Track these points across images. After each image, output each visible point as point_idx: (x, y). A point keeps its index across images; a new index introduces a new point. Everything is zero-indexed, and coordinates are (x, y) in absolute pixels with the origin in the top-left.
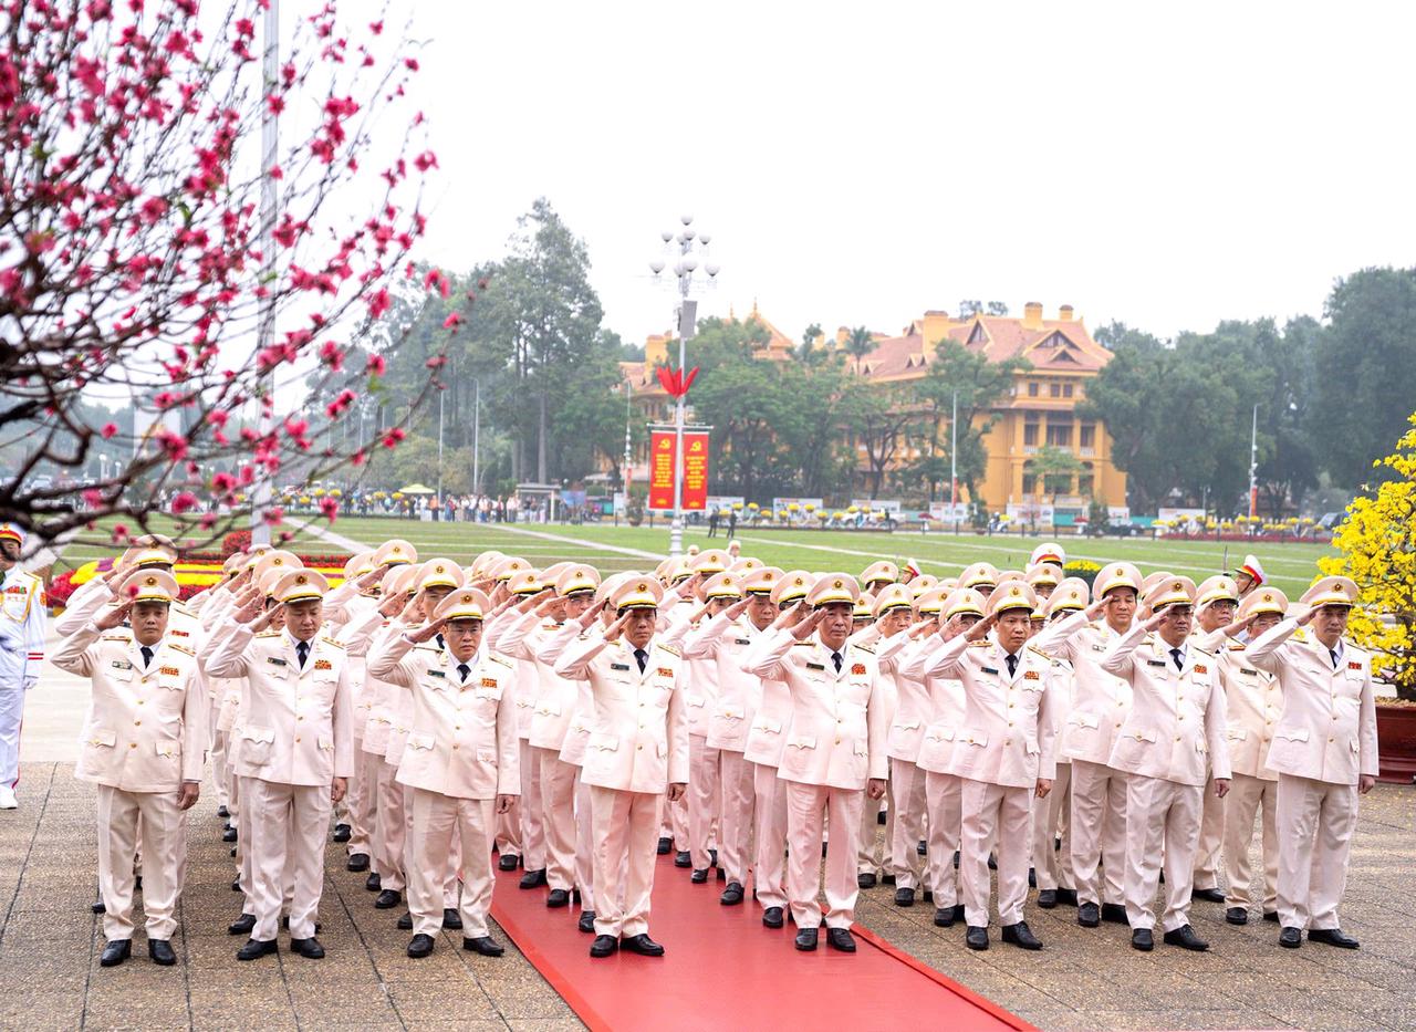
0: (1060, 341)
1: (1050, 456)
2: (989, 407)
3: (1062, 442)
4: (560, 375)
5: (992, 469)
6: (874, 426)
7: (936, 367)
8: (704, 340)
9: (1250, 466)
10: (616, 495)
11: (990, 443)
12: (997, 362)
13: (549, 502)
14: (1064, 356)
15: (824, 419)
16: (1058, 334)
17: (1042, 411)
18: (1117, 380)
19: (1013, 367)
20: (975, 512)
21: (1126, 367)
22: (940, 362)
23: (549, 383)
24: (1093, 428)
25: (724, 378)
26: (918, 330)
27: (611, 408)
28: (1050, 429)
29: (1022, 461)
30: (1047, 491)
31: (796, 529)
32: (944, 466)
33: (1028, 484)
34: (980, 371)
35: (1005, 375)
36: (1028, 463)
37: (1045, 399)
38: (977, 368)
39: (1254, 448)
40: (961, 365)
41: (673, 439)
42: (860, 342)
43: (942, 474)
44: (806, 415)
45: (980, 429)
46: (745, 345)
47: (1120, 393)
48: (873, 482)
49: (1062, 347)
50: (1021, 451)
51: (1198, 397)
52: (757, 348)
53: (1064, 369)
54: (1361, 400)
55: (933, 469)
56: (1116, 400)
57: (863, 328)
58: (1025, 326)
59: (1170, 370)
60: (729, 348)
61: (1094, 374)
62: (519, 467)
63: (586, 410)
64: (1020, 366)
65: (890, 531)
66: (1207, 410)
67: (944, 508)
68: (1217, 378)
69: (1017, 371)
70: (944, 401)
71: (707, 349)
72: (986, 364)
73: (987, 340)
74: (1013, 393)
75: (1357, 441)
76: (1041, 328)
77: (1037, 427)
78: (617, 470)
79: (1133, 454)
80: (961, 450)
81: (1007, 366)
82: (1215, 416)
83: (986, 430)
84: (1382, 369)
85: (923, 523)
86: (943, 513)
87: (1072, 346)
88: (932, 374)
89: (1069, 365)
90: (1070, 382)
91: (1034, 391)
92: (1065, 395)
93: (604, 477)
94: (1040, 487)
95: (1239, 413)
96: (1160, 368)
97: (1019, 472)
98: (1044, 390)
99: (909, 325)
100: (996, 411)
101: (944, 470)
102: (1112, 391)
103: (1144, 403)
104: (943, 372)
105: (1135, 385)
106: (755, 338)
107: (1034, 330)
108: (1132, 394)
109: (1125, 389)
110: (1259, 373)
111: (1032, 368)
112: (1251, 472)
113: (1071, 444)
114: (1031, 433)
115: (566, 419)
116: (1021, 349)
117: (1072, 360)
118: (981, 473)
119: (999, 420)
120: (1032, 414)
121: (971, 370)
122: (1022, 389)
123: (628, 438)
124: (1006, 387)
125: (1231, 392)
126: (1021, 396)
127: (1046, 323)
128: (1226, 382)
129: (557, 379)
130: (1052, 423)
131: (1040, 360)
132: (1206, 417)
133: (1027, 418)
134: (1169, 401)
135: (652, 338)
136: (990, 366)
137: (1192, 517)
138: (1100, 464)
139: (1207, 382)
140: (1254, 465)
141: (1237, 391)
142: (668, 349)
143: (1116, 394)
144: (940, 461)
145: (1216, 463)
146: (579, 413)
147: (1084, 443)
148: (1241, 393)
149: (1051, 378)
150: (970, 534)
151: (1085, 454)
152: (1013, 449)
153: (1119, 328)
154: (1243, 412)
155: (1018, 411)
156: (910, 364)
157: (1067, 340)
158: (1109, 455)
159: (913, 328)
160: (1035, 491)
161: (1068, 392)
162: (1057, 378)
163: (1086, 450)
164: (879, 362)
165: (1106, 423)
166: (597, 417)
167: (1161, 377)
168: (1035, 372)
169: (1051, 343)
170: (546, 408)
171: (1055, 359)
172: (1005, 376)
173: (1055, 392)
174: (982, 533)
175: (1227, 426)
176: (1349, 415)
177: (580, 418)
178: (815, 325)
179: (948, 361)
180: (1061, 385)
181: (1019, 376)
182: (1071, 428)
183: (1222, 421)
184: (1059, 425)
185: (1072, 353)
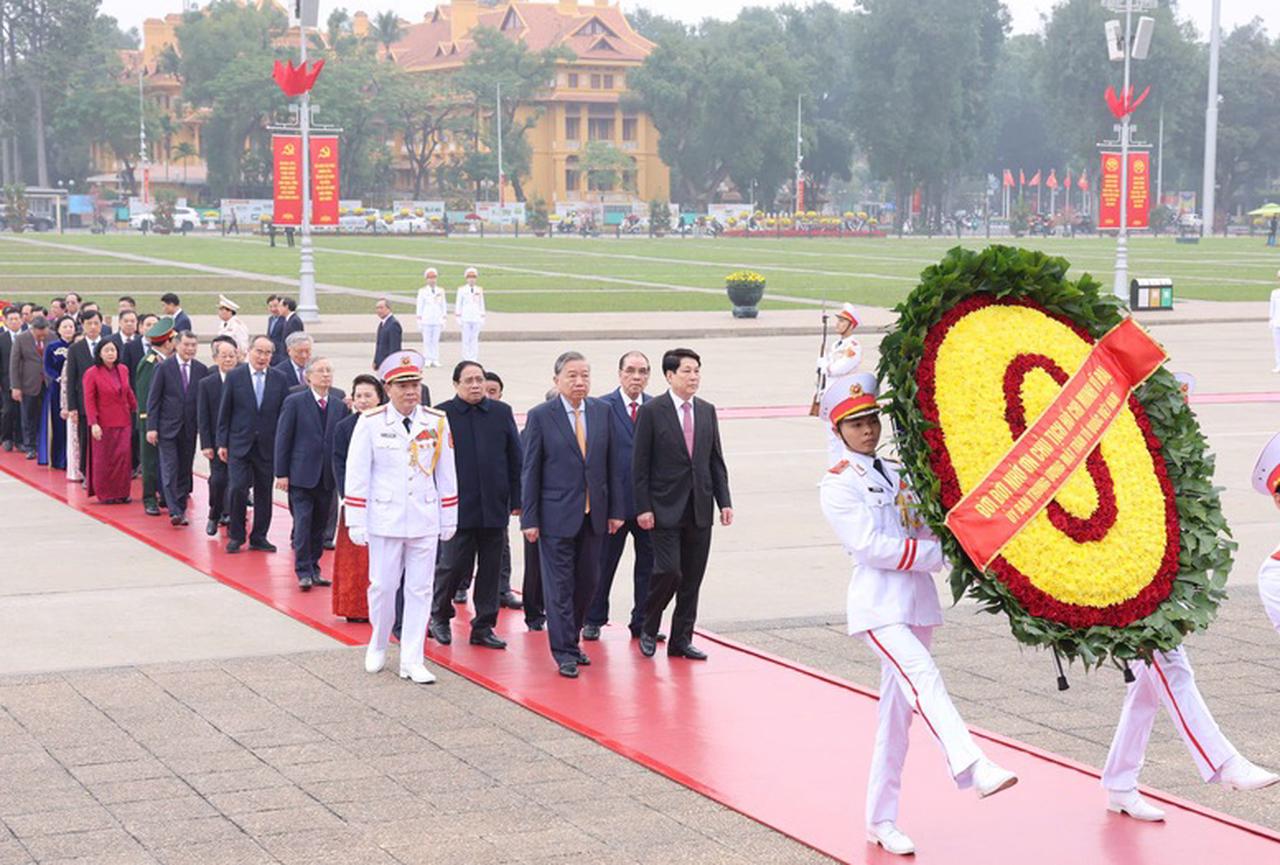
0: (598, 28)
1: (597, 152)
2: (530, 99)
3: (604, 136)
4: (58, 63)
5: (537, 165)
6: (413, 120)
7: (475, 57)
8: (219, 26)
9: (796, 159)
10: (131, 199)
11: (533, 137)
12: (538, 50)
13: (54, 207)
14: (603, 44)
15: (358, 114)
16: (595, 21)
17: (584, 103)
18: (663, 70)
19: (556, 57)
20: (534, 213)
21: (671, 56)
22: (480, 51)
23: (46, 73)
24: (635, 121)
25: (247, 68)
26: (443, 16)
27: (122, 103)
28: (591, 122)
29: (565, 157)
30: (591, 187)
31: (344, 234)
32: (489, 163)
33: (571, 180)
34: (521, 61)
35: (548, 64)
36: (572, 159)
37: (585, 91)
38: (517, 58)
39: (800, 140)
40: (502, 54)
41: (298, 144)
42: (389, 28)
43: (488, 172)
44: (341, 110)
45: (523, 123)
46: (264, 32)
47: (666, 84)
48: (415, 181)
49: (600, 35)
50: (563, 146)
51: (744, 88)
52: (276, 35)
53: (603, 59)
54: (898, 90)
55: (477, 167)
56: (663, 92)
57: (390, 13)
58: (562, 12)
59: (716, 59)
60: (247, 35)
61: (640, 64)
62: (11, 168)
63: (91, 104)
64: (563, 57)
65: (445, 234)
66: (753, 101)
67: (491, 208)
68: (760, 66)
69: (560, 61)
70: (485, 93)
71: (224, 36)
72: (526, 53)
73: (523, 28)
74: (552, 84)
75: (896, 132)
76: (577, 15)
77: (578, 119)
78: (130, 171)
79: (681, 147)
80: (506, 147)
81: (549, 55)
82: (761, 108)
83: (530, 124)
84: (917, 57)
85: (468, 224)
86: (490, 213)
87: (611, 34)
88: (470, 63)
89: (607, 54)
90: (610, 73)
91: (573, 81)
92: (606, 87)
93: (112, 178)
94: (584, 185)
95: (784, 104)
96: (705, 57)
97: (562, 168)
98: (584, 80)
99: (433, 10)
100: (540, 103)
101: (490, 167)
102: (659, 81)
103: (692, 94)
104: (482, 61)
105: (680, 76)
106: (273, 24)
107: (570, 16)
108: (679, 85)
109: (671, 79)
110: (800, 62)
111: (575, 57)
112: (797, 165)
113: (613, 138)
114: (572, 124)
115: (68, 114)
116: (558, 36)
117: (611, 49)
118: (526, 170)
119: (543, 113)
120: (572, 106)
121: (512, 60)
122: (562, 79)
123: (143, 135)
124: (549, 78)
125: (775, 82)
126: (561, 87)
127: (582, 9)
128: (770, 73)
129: (53, 68)
130: (593, 116)
131: (581, 48)
132: (752, 109)
133: (568, 111)
134: (716, 91)
135: (151, 23)
136: (530, 54)
137: (740, 213)
138: (642, 158)
139: (752, 72)
140: (801, 158)
141: (782, 81)
142: (176, 35)
143: (663, 86)
144: (485, 157)
145: (763, 156)
146: (83, 107)
147: (626, 136)
148: (785, 83)
149: (590, 67)
150: (530, 236)
151: (630, 148)
152: (554, 144)
153: (643, 14)
154: (789, 102)
155: (559, 103)
156: (439, 52)
157: (605, 28)
158: (655, 149)
159: (437, 12)
160: (578, 188)
161: (609, 83)
162: (597, 68)
163: (629, 143)
164: (404, 50)
165: (650, 114)
166: (104, 113)
167: (707, 67)
168: (578, 62)
169: (589, 30)
170: (43, 102)
171: (594, 48)
172: (546, 68)
173: (595, 83)
174: (542, 234)
175: (773, 118)
176: (888, 105)
177: (85, 113)
178: (340, 10)
179: (488, 50)
180: (603, 76)
181: (560, 66)
182: (613, 121)
183: (768, 112)
184: (601, 117)
185: (611, 41)
